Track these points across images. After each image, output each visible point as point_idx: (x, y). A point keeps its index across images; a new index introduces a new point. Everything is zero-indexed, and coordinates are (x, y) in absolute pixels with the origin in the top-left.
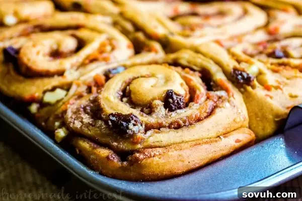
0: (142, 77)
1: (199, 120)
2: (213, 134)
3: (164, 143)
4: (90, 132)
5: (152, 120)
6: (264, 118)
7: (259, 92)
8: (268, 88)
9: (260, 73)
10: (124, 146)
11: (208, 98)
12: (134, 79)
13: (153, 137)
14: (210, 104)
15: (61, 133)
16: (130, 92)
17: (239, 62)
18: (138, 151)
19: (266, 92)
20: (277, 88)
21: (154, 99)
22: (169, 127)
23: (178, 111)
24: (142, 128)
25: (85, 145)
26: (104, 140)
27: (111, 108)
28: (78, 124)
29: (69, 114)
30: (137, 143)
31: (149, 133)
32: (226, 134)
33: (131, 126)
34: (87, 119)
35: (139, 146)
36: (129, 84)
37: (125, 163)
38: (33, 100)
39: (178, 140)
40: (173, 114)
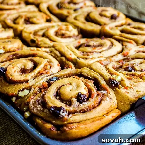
0: (65, 85)
1: (94, 108)
2: (101, 114)
3: (78, 121)
4: (41, 115)
5: (71, 109)
6: (125, 103)
7: (122, 90)
8: (126, 88)
9: (122, 80)
10: (58, 122)
11: (98, 95)
12: (62, 86)
13: (72, 118)
14: (99, 98)
15: (27, 114)
16: (60, 93)
17: (111, 74)
18: (65, 125)
19: (125, 90)
20: (130, 88)
21: (72, 98)
22: (80, 112)
23: (84, 103)
24: (67, 114)
25: (39, 121)
26: (48, 119)
27: (51, 103)
28: (35, 110)
29: (31, 104)
30: (64, 121)
31: (70, 116)
32: (107, 114)
33: (61, 113)
34: (39, 107)
35: (66, 123)
36: (59, 89)
37: (59, 132)
38: (13, 96)
39: (84, 119)
40: (82, 105)
